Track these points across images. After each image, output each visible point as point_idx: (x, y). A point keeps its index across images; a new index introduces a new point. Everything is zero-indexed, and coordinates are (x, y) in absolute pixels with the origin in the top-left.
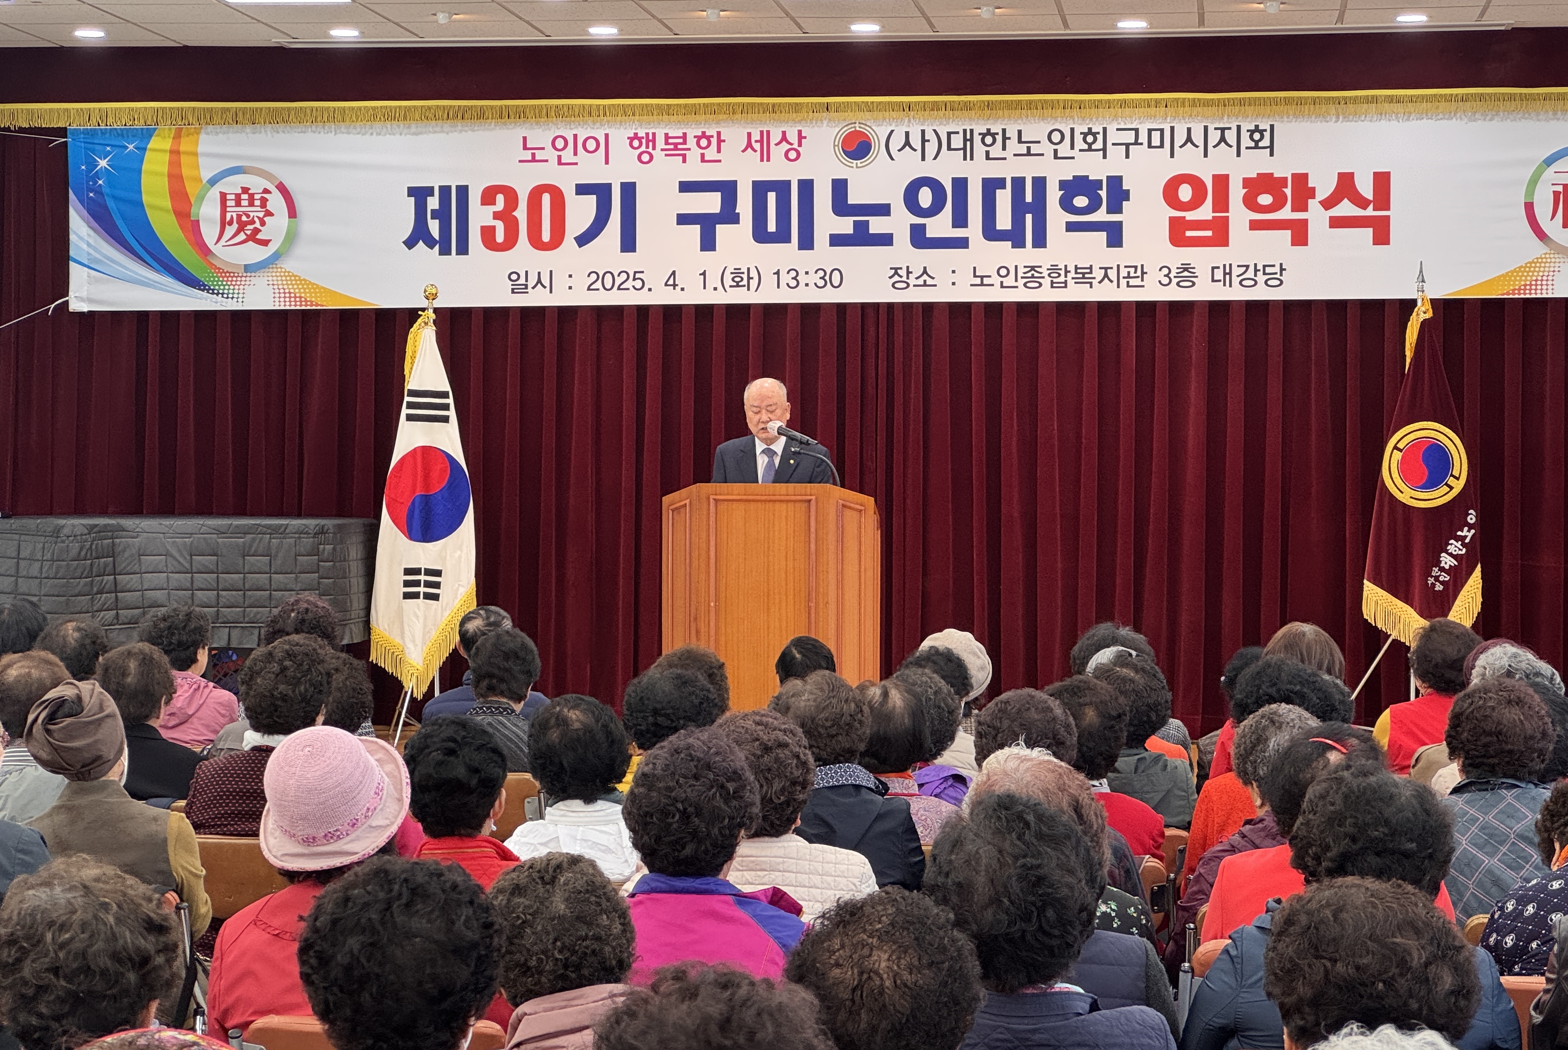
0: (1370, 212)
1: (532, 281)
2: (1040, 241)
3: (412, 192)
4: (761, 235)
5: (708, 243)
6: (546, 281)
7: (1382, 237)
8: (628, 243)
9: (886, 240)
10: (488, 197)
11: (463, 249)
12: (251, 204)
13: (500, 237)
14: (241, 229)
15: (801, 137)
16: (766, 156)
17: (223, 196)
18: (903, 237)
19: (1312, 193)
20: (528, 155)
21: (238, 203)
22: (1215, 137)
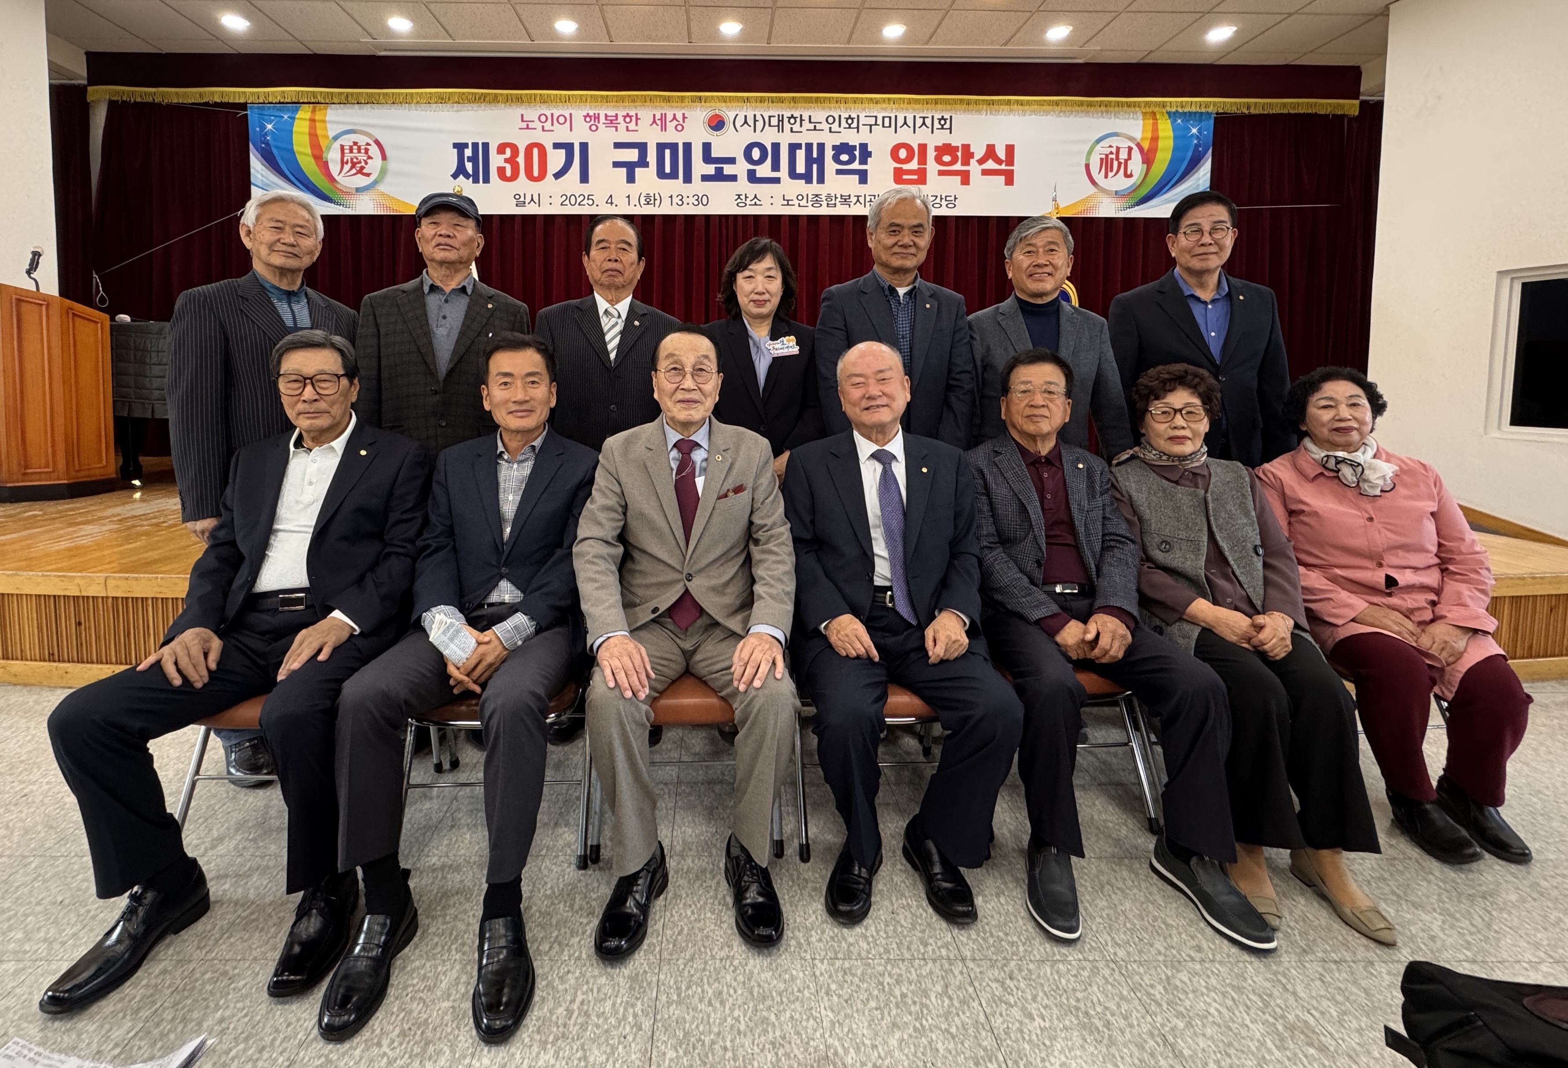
0: (1003, 167)
1: (527, 201)
2: (821, 180)
3: (455, 145)
4: (661, 174)
5: (631, 179)
6: (536, 199)
7: (1009, 181)
8: (584, 178)
9: (733, 178)
10: (501, 149)
11: (487, 180)
12: (359, 151)
13: (508, 173)
14: (354, 165)
15: (684, 118)
16: (664, 128)
17: (342, 147)
18: (743, 177)
19: (972, 155)
20: (524, 125)
21: (351, 151)
22: (919, 122)
